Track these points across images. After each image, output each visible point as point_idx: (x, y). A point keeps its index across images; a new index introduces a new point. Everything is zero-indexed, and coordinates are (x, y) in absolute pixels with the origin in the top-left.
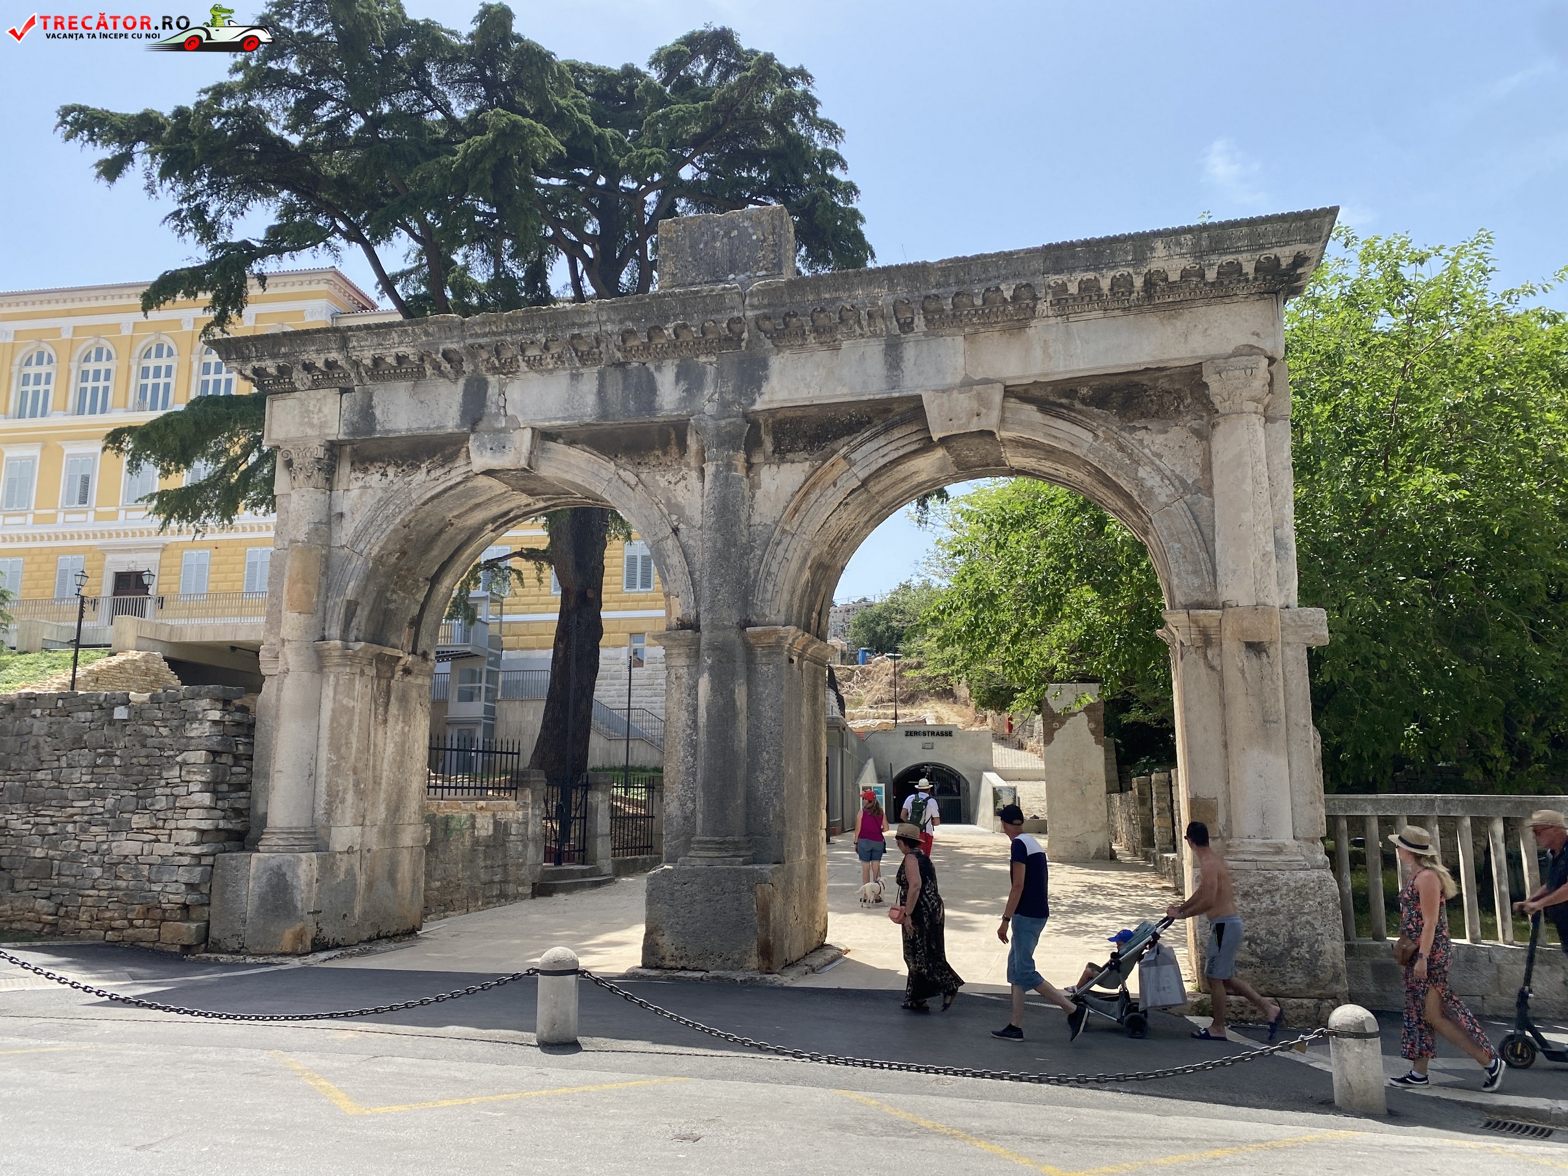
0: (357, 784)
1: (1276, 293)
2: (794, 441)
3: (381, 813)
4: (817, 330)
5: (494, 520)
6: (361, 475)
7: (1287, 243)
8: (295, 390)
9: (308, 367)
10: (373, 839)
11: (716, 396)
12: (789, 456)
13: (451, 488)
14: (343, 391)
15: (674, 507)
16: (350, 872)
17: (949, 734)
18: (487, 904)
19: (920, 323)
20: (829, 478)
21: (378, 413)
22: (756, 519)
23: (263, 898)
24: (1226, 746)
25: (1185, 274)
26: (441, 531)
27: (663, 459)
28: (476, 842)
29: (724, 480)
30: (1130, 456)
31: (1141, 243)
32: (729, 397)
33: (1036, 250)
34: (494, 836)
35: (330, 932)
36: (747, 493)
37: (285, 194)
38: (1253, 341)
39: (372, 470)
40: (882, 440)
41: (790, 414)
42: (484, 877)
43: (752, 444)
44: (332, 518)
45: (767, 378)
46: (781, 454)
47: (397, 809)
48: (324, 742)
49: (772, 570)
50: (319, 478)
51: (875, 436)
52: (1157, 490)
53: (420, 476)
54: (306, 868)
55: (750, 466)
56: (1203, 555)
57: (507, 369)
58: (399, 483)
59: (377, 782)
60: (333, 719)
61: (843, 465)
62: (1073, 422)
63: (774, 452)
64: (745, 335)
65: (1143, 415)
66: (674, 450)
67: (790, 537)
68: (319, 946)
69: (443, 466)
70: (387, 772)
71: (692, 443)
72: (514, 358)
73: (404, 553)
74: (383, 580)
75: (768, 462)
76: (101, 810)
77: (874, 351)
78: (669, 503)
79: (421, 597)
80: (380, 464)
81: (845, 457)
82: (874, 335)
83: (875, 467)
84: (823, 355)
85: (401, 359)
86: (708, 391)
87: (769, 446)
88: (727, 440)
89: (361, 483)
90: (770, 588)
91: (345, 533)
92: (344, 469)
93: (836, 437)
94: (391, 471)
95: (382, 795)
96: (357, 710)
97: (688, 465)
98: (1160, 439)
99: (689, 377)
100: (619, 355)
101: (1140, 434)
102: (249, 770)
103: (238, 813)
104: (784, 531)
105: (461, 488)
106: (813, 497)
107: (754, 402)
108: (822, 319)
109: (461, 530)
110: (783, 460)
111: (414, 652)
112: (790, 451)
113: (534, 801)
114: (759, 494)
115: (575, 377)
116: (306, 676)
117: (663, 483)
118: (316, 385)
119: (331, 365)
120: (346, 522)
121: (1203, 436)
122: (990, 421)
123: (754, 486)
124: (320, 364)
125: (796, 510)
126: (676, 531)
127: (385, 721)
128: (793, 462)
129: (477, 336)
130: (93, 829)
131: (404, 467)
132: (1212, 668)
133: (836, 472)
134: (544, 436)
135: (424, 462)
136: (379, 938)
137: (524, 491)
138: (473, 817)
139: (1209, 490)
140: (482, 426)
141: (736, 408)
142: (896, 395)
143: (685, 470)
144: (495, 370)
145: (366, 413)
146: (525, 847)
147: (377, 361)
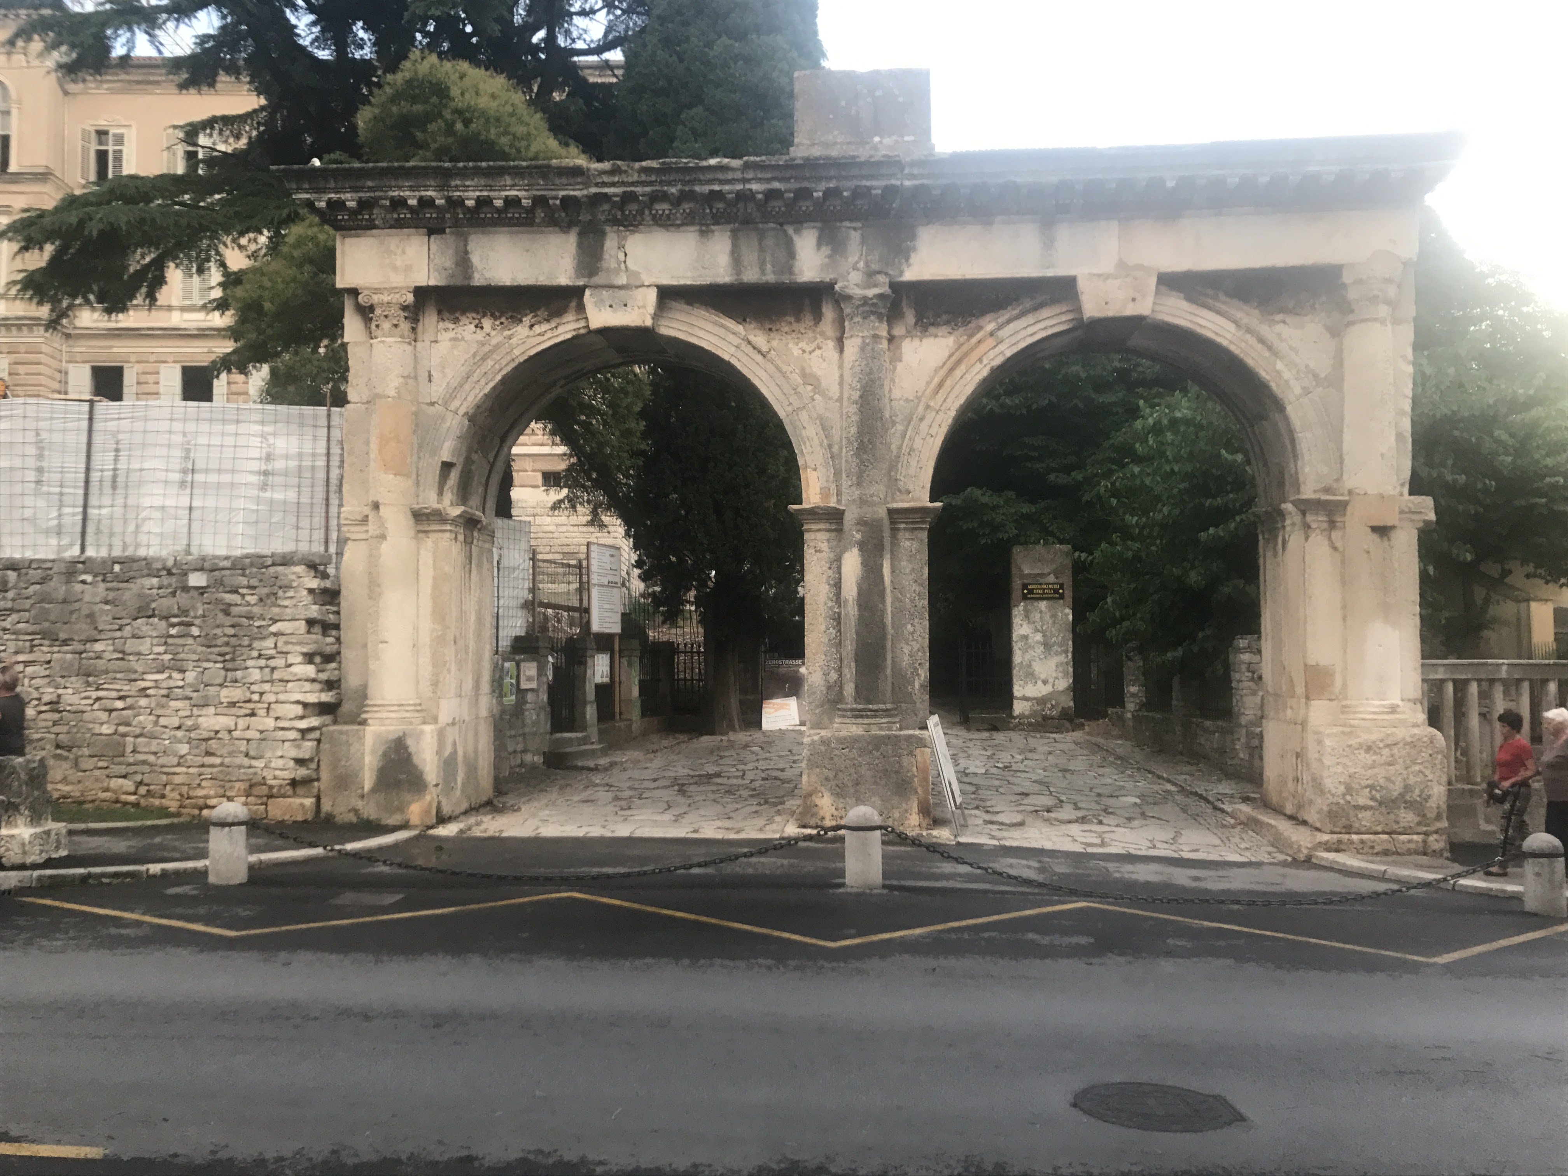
2: (936, 315)
3: (470, 683)
4: (973, 205)
6: (451, 326)
8: (374, 227)
9: (396, 205)
10: (466, 711)
11: (861, 265)
12: (932, 330)
13: (556, 344)
14: (433, 232)
15: (812, 377)
16: (453, 743)
19: (1077, 205)
20: (975, 355)
21: (473, 259)
22: (898, 393)
23: (380, 772)
27: (795, 326)
29: (867, 352)
30: (1269, 348)
32: (875, 267)
36: (890, 366)
38: (1389, 246)
39: (464, 320)
40: (1030, 319)
41: (935, 286)
43: (895, 314)
44: (417, 372)
45: (915, 249)
46: (923, 327)
47: (478, 679)
48: (426, 611)
49: (915, 446)
50: (405, 327)
51: (1022, 315)
52: (1292, 382)
53: (521, 331)
55: (891, 339)
56: (1332, 446)
57: (630, 221)
58: (497, 338)
60: (435, 587)
61: (989, 342)
63: (916, 324)
65: (1282, 310)
66: (808, 317)
67: (934, 413)
69: (548, 321)
70: (471, 639)
71: (828, 309)
72: (638, 212)
74: (472, 440)
75: (909, 334)
76: (181, 683)
77: (1026, 229)
78: (804, 375)
80: (474, 315)
81: (991, 334)
82: (1029, 213)
83: (1021, 345)
85: (511, 203)
86: (853, 258)
87: (910, 318)
88: (871, 311)
89: (451, 334)
90: (914, 463)
91: (435, 390)
92: (431, 320)
93: (983, 313)
94: (487, 323)
95: (470, 665)
96: (455, 578)
97: (822, 334)
98: (1297, 333)
99: (833, 242)
100: (757, 215)
101: (1280, 328)
102: (338, 639)
103: (331, 685)
104: (928, 407)
106: (958, 373)
107: (901, 271)
108: (981, 194)
110: (924, 334)
112: (933, 324)
114: (900, 366)
115: (705, 234)
116: (405, 542)
117: (796, 352)
118: (399, 224)
119: (426, 204)
121: (1335, 332)
122: (1144, 307)
123: (896, 358)
124: (413, 202)
125: (940, 385)
128: (936, 336)
129: (604, 184)
130: (174, 704)
131: (503, 320)
132: (1335, 549)
133: (982, 348)
134: (672, 295)
135: (526, 315)
136: (471, 809)
139: (1339, 385)
140: (600, 280)
141: (883, 278)
142: (1050, 274)
143: (820, 339)
144: (617, 222)
147: (482, 203)
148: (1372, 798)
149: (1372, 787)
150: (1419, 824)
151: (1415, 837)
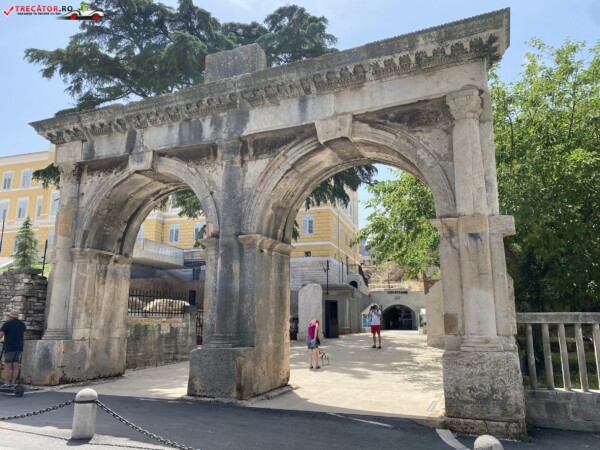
0: (87, 311)
1: (483, 57)
2: (262, 149)
3: (102, 322)
4: (269, 97)
5: (153, 195)
6: (91, 177)
7: (485, 30)
8: (65, 142)
9: (68, 132)
10: (96, 334)
11: (227, 130)
12: (260, 156)
13: (124, 180)
14: (83, 141)
15: (212, 183)
16: (83, 350)
17: (406, 292)
18: (167, 362)
19: (313, 89)
20: (276, 166)
21: (96, 149)
22: (246, 186)
23: (40, 360)
24: (461, 287)
25: (435, 52)
26: (127, 201)
27: (207, 161)
28: (161, 336)
29: (230, 169)
30: (413, 145)
31: (412, 39)
32: (232, 131)
33: (362, 47)
34: (171, 334)
35: (70, 376)
36: (242, 174)
37: (116, 80)
38: (471, 82)
39: (95, 174)
40: (299, 146)
41: (260, 137)
42: (165, 350)
43: (244, 152)
44: (79, 195)
45: (248, 121)
46: (257, 155)
47: (111, 321)
48: (72, 292)
49: (252, 209)
50: (74, 179)
51: (297, 144)
52: (426, 160)
53: (112, 176)
54: (58, 347)
55: (243, 162)
56: (449, 191)
57: (143, 126)
58: (104, 179)
59: (99, 309)
60: (77, 281)
61: (283, 158)
62: (385, 130)
63: (253, 155)
64: (238, 101)
65: (419, 125)
66: (212, 157)
67: (259, 193)
68: (63, 381)
69: (121, 170)
70: (104, 305)
71: (219, 153)
72: (145, 121)
73: (110, 210)
74: (101, 222)
75: (251, 159)
77: (294, 104)
78: (209, 181)
79: (123, 229)
80: (98, 171)
81: (284, 155)
82: (294, 96)
83: (296, 158)
84: (272, 108)
85: (102, 125)
86: (223, 129)
87: (251, 152)
88: (231, 150)
89: (90, 180)
90: (251, 217)
91: (84, 202)
92: (85, 175)
93: (280, 146)
94: (102, 174)
95: (102, 315)
96: (88, 278)
97: (217, 163)
98: (427, 135)
99: (217, 124)
100: (186, 115)
101: (418, 134)
102: (44, 304)
103: (38, 323)
104: (257, 191)
105: (129, 180)
106: (269, 174)
107: (243, 131)
108: (270, 91)
109: (138, 200)
110: (257, 158)
111: (121, 253)
112: (260, 154)
113: (192, 319)
114: (247, 174)
115: (170, 127)
116: (65, 263)
117: (207, 172)
118: (73, 140)
119: (76, 130)
120: (85, 197)
121: (448, 132)
122: (345, 133)
123: (245, 171)
124: (71, 129)
125: (262, 181)
126: (212, 193)
127: (104, 283)
128: (261, 159)
129: (129, 112)
131: (107, 172)
132: (454, 247)
133: (280, 162)
134: (159, 154)
135: (114, 169)
136: (100, 378)
137: (160, 181)
138: (160, 325)
139: (452, 159)
140: (134, 151)
141: (235, 135)
142: (304, 123)
143: (216, 166)
144: (139, 127)
145: (91, 150)
146: (187, 338)
147: (93, 127)
148: (472, 396)
149: (471, 389)
150: (502, 415)
151: (500, 423)
